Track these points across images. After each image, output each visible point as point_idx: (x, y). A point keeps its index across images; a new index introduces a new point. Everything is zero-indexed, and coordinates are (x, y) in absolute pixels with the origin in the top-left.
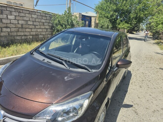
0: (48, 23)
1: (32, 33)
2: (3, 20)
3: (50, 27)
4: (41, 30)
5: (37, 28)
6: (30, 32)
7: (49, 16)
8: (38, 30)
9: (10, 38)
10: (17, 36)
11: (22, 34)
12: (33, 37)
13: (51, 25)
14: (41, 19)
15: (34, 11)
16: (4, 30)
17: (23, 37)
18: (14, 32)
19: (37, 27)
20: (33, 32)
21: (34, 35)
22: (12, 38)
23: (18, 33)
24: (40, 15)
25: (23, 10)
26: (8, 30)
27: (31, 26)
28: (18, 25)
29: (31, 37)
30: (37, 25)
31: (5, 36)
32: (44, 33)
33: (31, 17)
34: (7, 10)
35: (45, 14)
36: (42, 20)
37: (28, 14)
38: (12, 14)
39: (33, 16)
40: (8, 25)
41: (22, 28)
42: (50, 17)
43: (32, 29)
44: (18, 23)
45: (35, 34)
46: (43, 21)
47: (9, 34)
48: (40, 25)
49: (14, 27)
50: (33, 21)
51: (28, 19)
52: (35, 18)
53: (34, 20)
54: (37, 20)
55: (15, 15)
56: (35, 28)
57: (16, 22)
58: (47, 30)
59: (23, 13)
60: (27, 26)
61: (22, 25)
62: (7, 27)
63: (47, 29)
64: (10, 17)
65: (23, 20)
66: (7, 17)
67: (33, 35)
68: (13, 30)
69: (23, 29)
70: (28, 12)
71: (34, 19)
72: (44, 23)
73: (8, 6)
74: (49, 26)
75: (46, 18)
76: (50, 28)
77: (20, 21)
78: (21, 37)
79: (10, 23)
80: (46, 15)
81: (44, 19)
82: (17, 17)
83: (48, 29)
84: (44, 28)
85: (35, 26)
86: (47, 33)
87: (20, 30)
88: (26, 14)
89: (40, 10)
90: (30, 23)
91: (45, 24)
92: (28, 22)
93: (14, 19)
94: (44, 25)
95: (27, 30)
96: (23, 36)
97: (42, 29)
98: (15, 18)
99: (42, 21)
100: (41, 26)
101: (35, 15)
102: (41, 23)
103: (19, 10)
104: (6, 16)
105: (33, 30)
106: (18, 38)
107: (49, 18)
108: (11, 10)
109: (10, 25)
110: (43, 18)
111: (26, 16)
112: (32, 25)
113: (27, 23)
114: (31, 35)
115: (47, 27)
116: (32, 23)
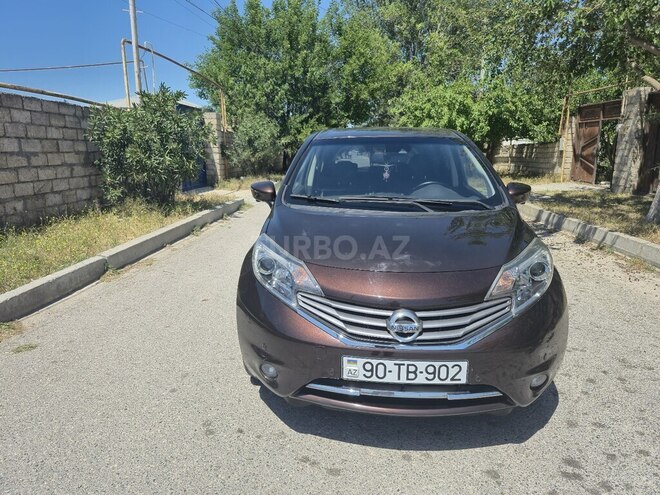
0: (71, 143)
1: (20, 190)
3: (82, 157)
4: (49, 173)
5: (36, 167)
6: (13, 184)
7: (72, 111)
8: (44, 174)
12: (25, 204)
13: (81, 147)
14: (46, 127)
15: (17, 96)
19: (35, 161)
20: (23, 186)
21: (30, 196)
24: (42, 112)
27: (15, 158)
30: (35, 154)
32: (62, 186)
33: (7, 119)
35: (60, 104)
36: (49, 129)
39: (17, 115)
42: (75, 115)
43: (20, 171)
45: (31, 192)
46: (54, 133)
48: (45, 150)
50: (19, 138)
52: (26, 124)
53: (21, 132)
54: (32, 132)
56: (29, 166)
58: (73, 169)
60: (1, 161)
63: (71, 166)
67: (24, 198)
71: (21, 128)
72: (58, 144)
74: (78, 153)
75: (62, 124)
76: (82, 161)
80: (63, 110)
81: (57, 128)
83: (75, 167)
84: (62, 165)
85: (28, 156)
86: (73, 182)
89: (40, 89)
90: (9, 145)
91: (64, 146)
92: (2, 141)
94: (58, 152)
97: (54, 166)
99: (49, 136)
100: (49, 155)
101: (23, 109)
102: (47, 145)
105: (24, 175)
107: (72, 119)
110: (54, 122)
112: (18, 154)
114: (16, 198)
115: (71, 159)
116: (16, 144)
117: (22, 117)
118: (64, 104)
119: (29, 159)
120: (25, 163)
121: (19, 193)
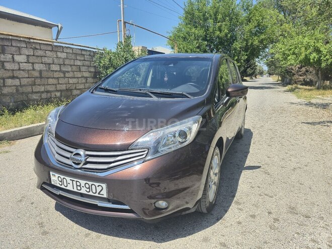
0: (87, 67)
1: (59, 87)
2: (5, 64)
3: (93, 74)
4: (75, 81)
5: (68, 78)
6: (56, 84)
7: (88, 53)
8: (71, 81)
9: (21, 98)
10: (33, 92)
11: (42, 89)
12: (61, 93)
13: (92, 70)
14: (74, 60)
15: (60, 46)
16: (9, 82)
17: (44, 96)
18: (27, 85)
19: (67, 75)
20: (61, 85)
21: (64, 90)
22: (25, 98)
23: (34, 87)
24: (73, 53)
25: (40, 43)
26: (17, 82)
27: (57, 73)
28: (33, 72)
29: (58, 94)
30: (68, 72)
31: (12, 95)
32: (82, 86)
33: (55, 56)
34: (12, 46)
35: (82, 50)
36: (76, 61)
37: (51, 51)
38: (22, 52)
39: (59, 54)
40: (16, 74)
41: (41, 77)
42: (90, 55)
43: (59, 79)
44: (34, 69)
45: (64, 88)
46: (79, 63)
47: (17, 90)
48: (73, 70)
49: (27, 76)
50: (60, 65)
51: (50, 61)
52: (64, 59)
53: (61, 62)
54: (67, 62)
55: (27, 54)
56: (65, 77)
57: (29, 67)
58: (87, 79)
59: (41, 49)
60: (50, 74)
61: (41, 72)
62: (13, 77)
63: (86, 78)
64: (17, 58)
65: (42, 63)
66: (13, 58)
67: (61, 91)
68: (25, 81)
69: (43, 80)
70: (50, 48)
71: (61, 60)
72: (80, 68)
73: (13, 38)
74: (90, 72)
75: (83, 59)
76: (92, 76)
77: (37, 64)
78: (39, 94)
79: (19, 69)
80: (84, 53)
81: (80, 60)
82: (31, 57)
83: (88, 79)
84: (82, 77)
85: (64, 72)
86: (87, 85)
87: (38, 81)
88: (47, 52)
89: (72, 43)
90: (54, 67)
91: (83, 69)
92: (51, 65)
93: (25, 61)
94: (80, 71)
95: (51, 81)
96: (43, 92)
97: (77, 78)
98: (28, 60)
99: (76, 64)
100: (75, 73)
101: (63, 52)
102: (74, 68)
103: (34, 45)
104: (10, 56)
105: (61, 81)
106: (35, 97)
107: (88, 57)
108: (19, 45)
109: (18, 72)
110: (78, 58)
111: (48, 55)
112: (59, 71)
113: (49, 68)
114: (57, 91)
115: (86, 74)
116: (59, 67)
117: (63, 55)
118: (84, 50)
119: (64, 74)
120: (62, 76)
121: (58, 89)
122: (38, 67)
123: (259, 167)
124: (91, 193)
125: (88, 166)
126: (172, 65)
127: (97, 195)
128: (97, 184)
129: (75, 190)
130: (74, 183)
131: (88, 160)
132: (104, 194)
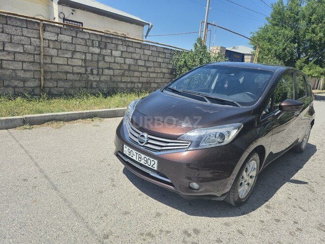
0: (166, 64)
1: (142, 80)
2: (106, 57)
3: (170, 70)
4: (154, 75)
5: (150, 72)
6: (139, 77)
8: (152, 75)
9: (112, 85)
10: (121, 82)
11: (129, 79)
12: (142, 86)
13: (170, 67)
15: (148, 45)
16: (106, 71)
17: (129, 85)
18: (118, 76)
19: (149, 70)
20: (143, 78)
21: (144, 83)
22: (115, 85)
23: (123, 78)
24: (157, 51)
25: (132, 42)
26: (111, 72)
27: (142, 68)
28: (124, 65)
29: (140, 85)
30: (150, 67)
31: (106, 82)
32: (159, 81)
33: (142, 53)
34: (112, 43)
35: (164, 48)
36: (158, 58)
37: (140, 48)
38: (118, 49)
39: (147, 52)
40: (112, 66)
41: (129, 70)
42: (170, 53)
43: (143, 73)
44: (125, 63)
45: (145, 81)
46: (160, 60)
47: (111, 79)
48: (154, 66)
49: (119, 68)
50: (145, 61)
51: (137, 57)
52: (149, 56)
53: (146, 58)
54: (151, 59)
55: (122, 50)
56: (147, 72)
57: (121, 60)
59: (132, 47)
60: (136, 68)
61: (129, 65)
62: (109, 68)
63: (164, 73)
64: (114, 53)
65: (132, 58)
66: (111, 53)
67: (142, 83)
68: (117, 72)
69: (130, 72)
70: (139, 46)
71: (147, 57)
72: (160, 64)
73: (114, 36)
74: (168, 69)
75: (164, 56)
76: (170, 72)
77: (128, 59)
78: (126, 84)
79: (115, 62)
80: (166, 51)
81: (162, 58)
82: (124, 53)
83: (166, 74)
84: (161, 73)
85: (147, 67)
86: (164, 80)
87: (126, 73)
88: (136, 49)
89: (157, 42)
90: (141, 63)
91: (163, 65)
92: (138, 61)
93: (120, 56)
94: (160, 67)
95: (136, 74)
96: (128, 83)
97: (157, 73)
98: (122, 55)
99: (157, 61)
100: (156, 68)
101: (149, 50)
102: (156, 64)
103: (128, 43)
104: (110, 51)
105: (144, 75)
106: (122, 85)
107: (169, 55)
108: (117, 43)
109: (114, 64)
110: (161, 55)
111: (137, 52)
112: (143, 66)
113: (137, 63)
114: (140, 83)
115: (165, 70)
116: (144, 63)
117: (148, 52)
118: (167, 49)
119: (147, 69)
120: (145, 70)
121: (141, 81)
122: (128, 61)
123: (306, 183)
124: (147, 165)
125: (148, 145)
126: (233, 75)
127: (150, 167)
128: (152, 159)
129: (137, 160)
130: (138, 155)
131: (148, 141)
132: (155, 167)
